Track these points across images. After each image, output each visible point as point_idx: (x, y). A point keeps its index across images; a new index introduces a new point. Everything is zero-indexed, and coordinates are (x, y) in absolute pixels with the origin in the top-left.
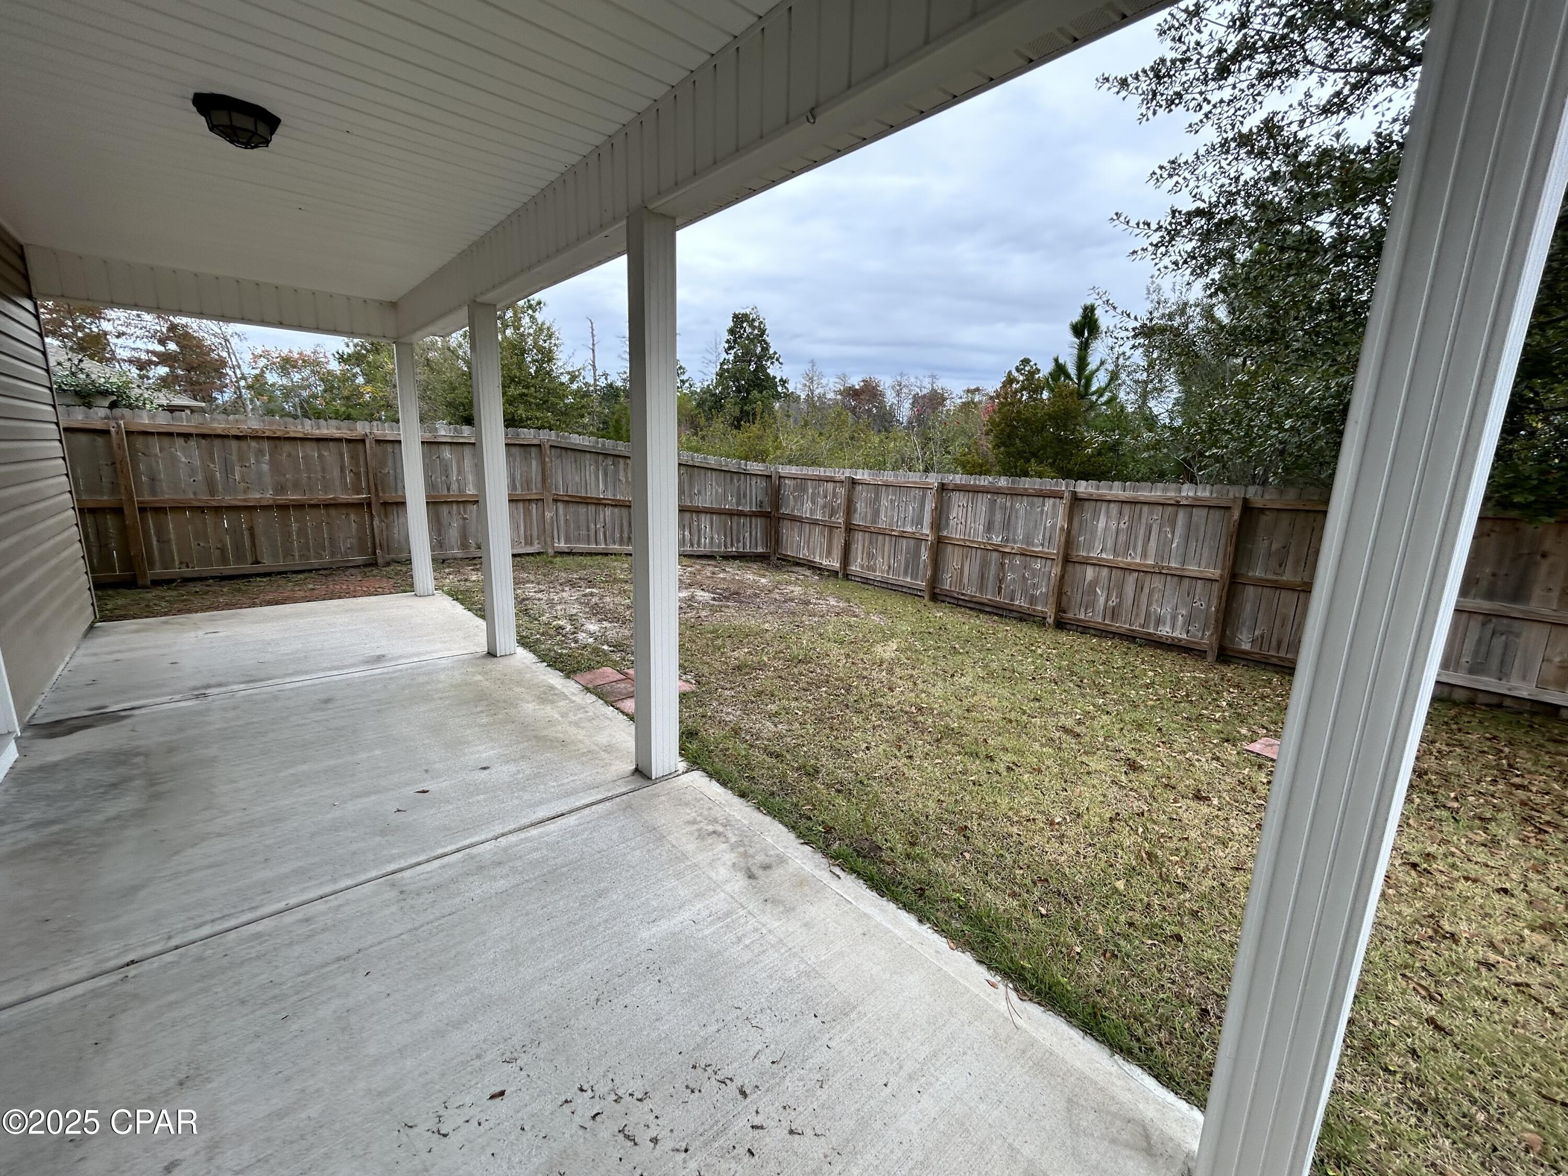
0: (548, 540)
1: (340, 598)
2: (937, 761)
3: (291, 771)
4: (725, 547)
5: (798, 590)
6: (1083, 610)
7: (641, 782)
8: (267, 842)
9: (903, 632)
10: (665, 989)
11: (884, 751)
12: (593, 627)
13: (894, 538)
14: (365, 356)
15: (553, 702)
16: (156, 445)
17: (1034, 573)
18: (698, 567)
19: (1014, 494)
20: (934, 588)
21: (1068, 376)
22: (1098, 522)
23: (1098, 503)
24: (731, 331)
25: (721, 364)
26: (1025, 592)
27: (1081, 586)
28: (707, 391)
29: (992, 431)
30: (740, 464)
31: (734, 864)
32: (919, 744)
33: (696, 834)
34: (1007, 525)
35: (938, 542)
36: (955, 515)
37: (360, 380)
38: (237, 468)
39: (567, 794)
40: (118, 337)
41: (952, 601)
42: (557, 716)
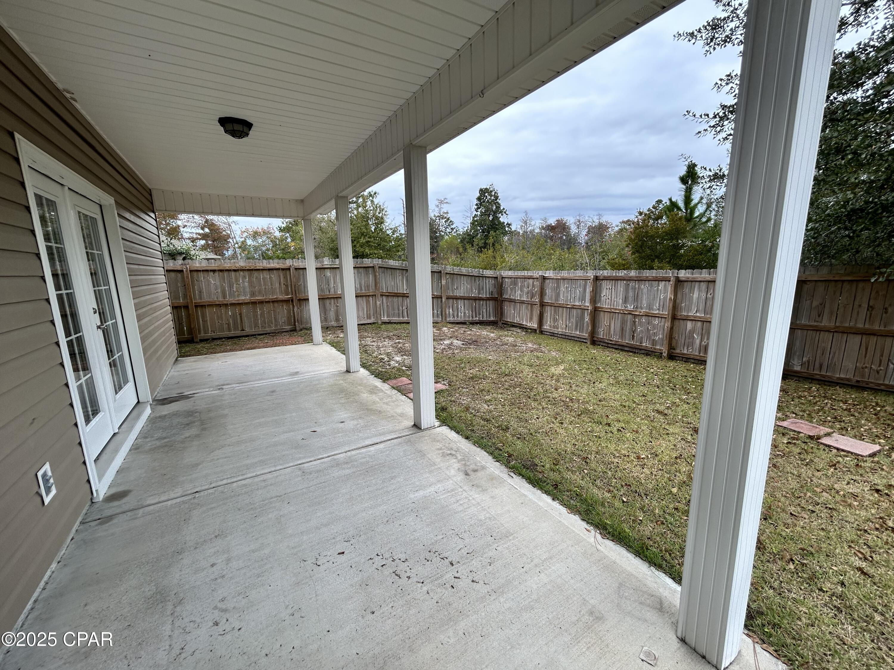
0: (379, 316)
1: (279, 346)
2: (577, 425)
3: (258, 421)
4: (472, 317)
5: (511, 340)
6: (685, 348)
7: (416, 430)
8: (248, 449)
9: (568, 361)
10: (419, 519)
11: (547, 419)
12: (398, 358)
13: (568, 309)
14: (291, 228)
15: (376, 393)
16: (201, 275)
17: (654, 327)
18: (457, 328)
19: (640, 280)
20: (594, 337)
21: (679, 209)
22: (693, 294)
23: (693, 283)
24: (479, 199)
25: (473, 218)
26: (649, 338)
27: (684, 332)
28: (467, 234)
29: (630, 244)
30: (479, 271)
31: (459, 469)
32: (568, 417)
33: (441, 455)
34: (636, 298)
35: (595, 310)
36: (604, 294)
37: (289, 240)
38: (235, 285)
39: (380, 435)
40: (184, 228)
41: (604, 345)
42: (378, 400)
